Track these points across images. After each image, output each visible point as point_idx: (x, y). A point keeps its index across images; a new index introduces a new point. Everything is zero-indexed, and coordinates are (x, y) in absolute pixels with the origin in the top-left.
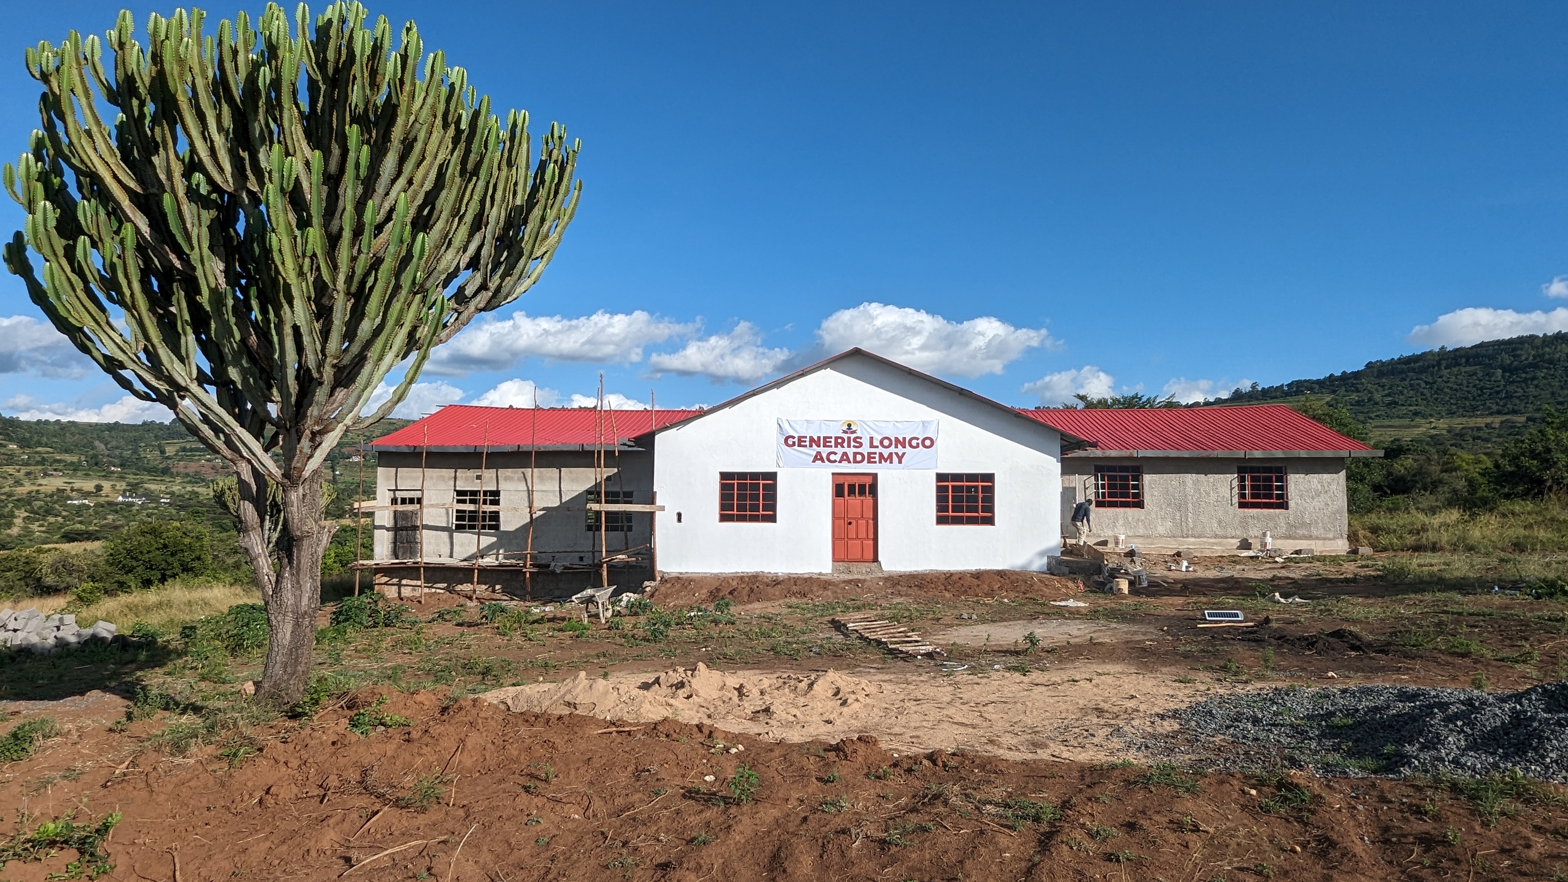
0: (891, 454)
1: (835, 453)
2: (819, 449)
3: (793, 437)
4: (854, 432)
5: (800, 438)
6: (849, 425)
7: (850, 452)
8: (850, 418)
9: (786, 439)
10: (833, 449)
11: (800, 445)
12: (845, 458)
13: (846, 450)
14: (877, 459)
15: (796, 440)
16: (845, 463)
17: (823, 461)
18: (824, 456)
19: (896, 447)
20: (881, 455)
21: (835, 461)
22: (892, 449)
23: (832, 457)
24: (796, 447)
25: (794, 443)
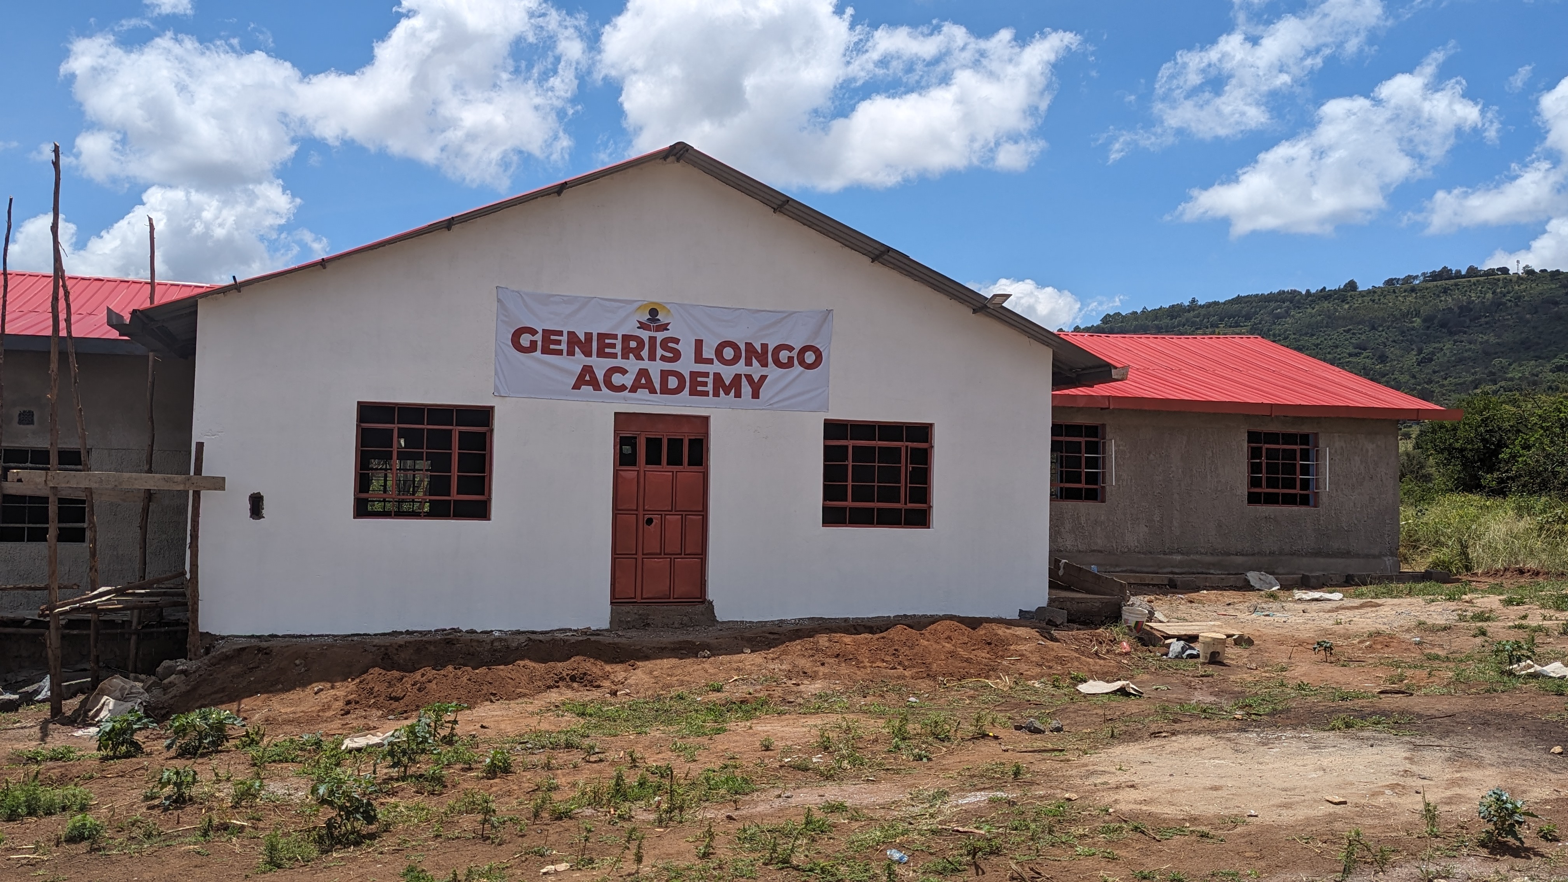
0: (738, 377)
1: (624, 372)
2: (588, 361)
3: (533, 332)
4: (664, 327)
5: (547, 333)
6: (654, 312)
7: (655, 369)
8: (655, 298)
9: (516, 336)
10: (619, 362)
11: (546, 351)
12: (643, 381)
13: (645, 364)
14: (710, 388)
15: (538, 338)
16: (642, 393)
17: (597, 387)
18: (600, 375)
19: (749, 363)
20: (718, 377)
21: (622, 388)
22: (741, 367)
23: (617, 379)
24: (538, 353)
25: (534, 344)
